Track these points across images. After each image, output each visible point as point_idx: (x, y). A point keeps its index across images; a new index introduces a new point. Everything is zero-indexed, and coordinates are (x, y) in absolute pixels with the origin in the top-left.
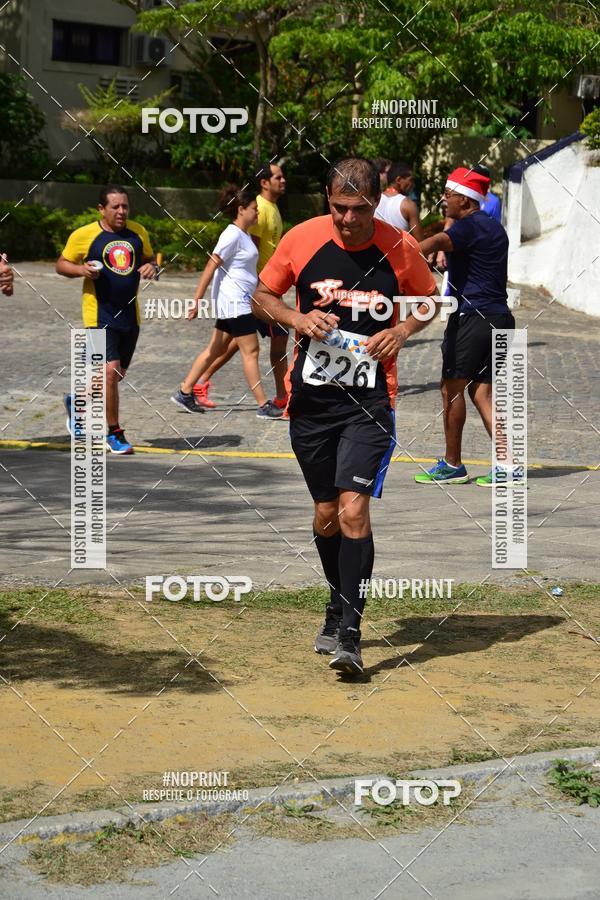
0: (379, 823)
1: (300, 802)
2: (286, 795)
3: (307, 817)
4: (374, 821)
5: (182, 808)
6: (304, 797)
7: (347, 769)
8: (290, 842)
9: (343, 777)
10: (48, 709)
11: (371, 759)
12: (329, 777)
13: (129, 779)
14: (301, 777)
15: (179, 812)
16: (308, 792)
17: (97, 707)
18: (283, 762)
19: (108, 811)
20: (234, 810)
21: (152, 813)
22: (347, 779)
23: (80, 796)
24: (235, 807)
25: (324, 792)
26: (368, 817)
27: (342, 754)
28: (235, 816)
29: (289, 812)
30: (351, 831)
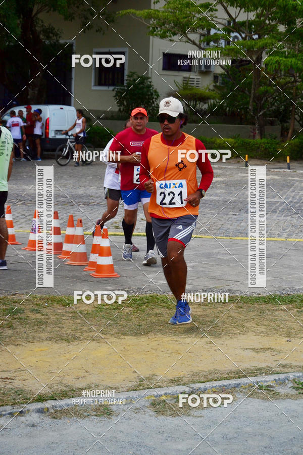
0: (300, 393)
1: (265, 383)
2: (259, 380)
3: (268, 390)
4: (297, 392)
5: (214, 385)
6: (267, 382)
7: (286, 370)
8: (261, 400)
9: (284, 373)
10: (158, 344)
11: (296, 366)
12: (278, 373)
13: (192, 373)
14: (266, 373)
15: (213, 387)
16: (269, 379)
17: (179, 344)
18: (258, 367)
19: (184, 386)
20: (237, 387)
21: (201, 387)
22: (285, 374)
23: (172, 380)
24: (238, 385)
25: (275, 380)
26: (294, 390)
27: (284, 364)
28: (237, 389)
29: (260, 388)
30: (287, 396)
